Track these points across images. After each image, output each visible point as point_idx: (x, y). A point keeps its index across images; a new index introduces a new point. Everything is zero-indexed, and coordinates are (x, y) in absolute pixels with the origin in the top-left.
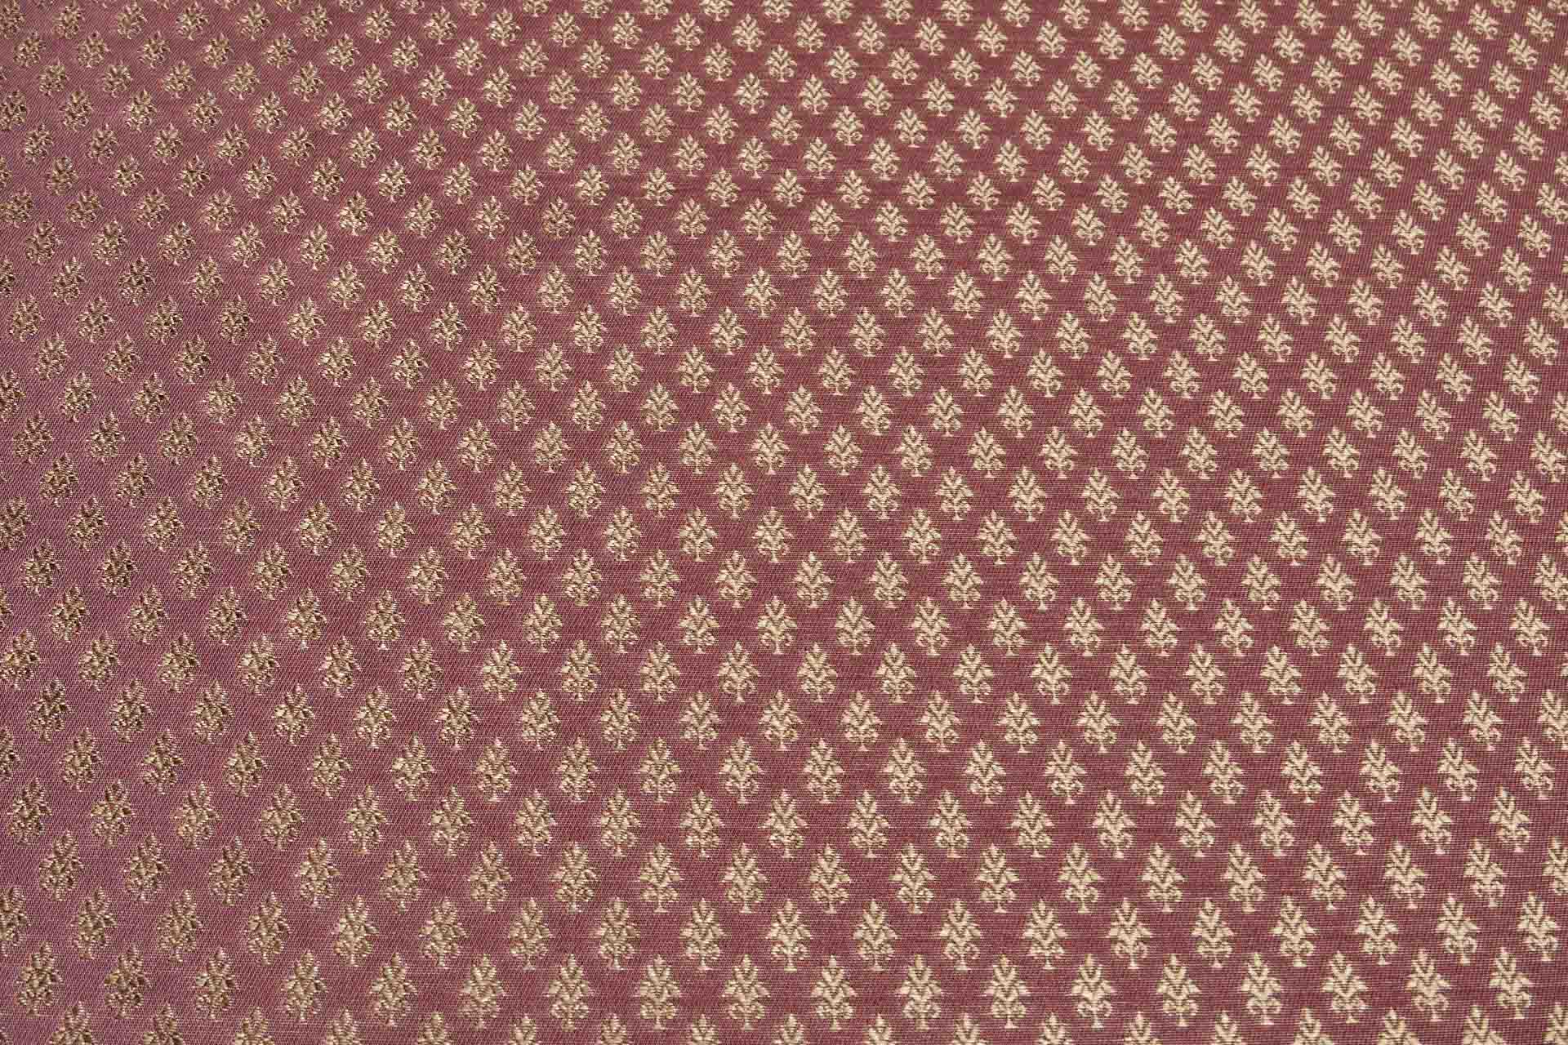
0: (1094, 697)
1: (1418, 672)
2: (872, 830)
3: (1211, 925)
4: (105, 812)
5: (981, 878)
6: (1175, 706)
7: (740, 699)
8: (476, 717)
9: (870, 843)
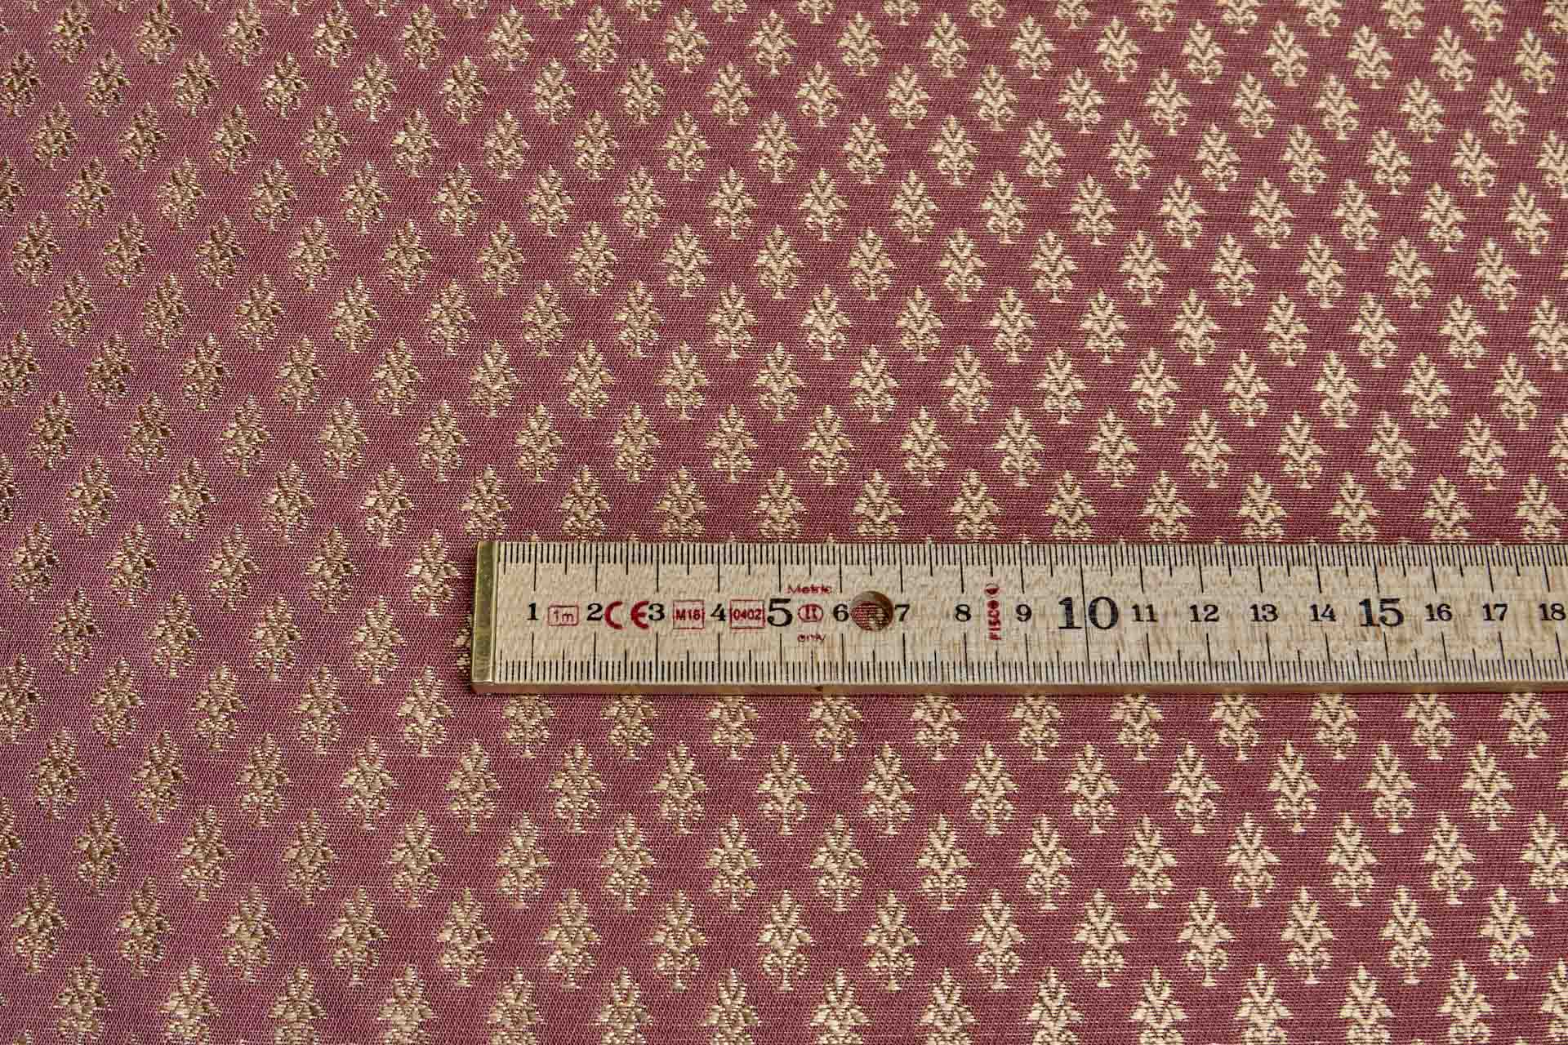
0: (1165, 75)
1: (1519, 59)
2: (919, 212)
3: (1285, 321)
4: (82, 191)
5: (1036, 265)
6: (1252, 88)
7: (774, 71)
8: (483, 88)
9: (915, 225)
